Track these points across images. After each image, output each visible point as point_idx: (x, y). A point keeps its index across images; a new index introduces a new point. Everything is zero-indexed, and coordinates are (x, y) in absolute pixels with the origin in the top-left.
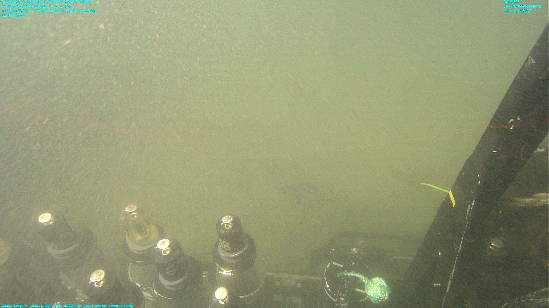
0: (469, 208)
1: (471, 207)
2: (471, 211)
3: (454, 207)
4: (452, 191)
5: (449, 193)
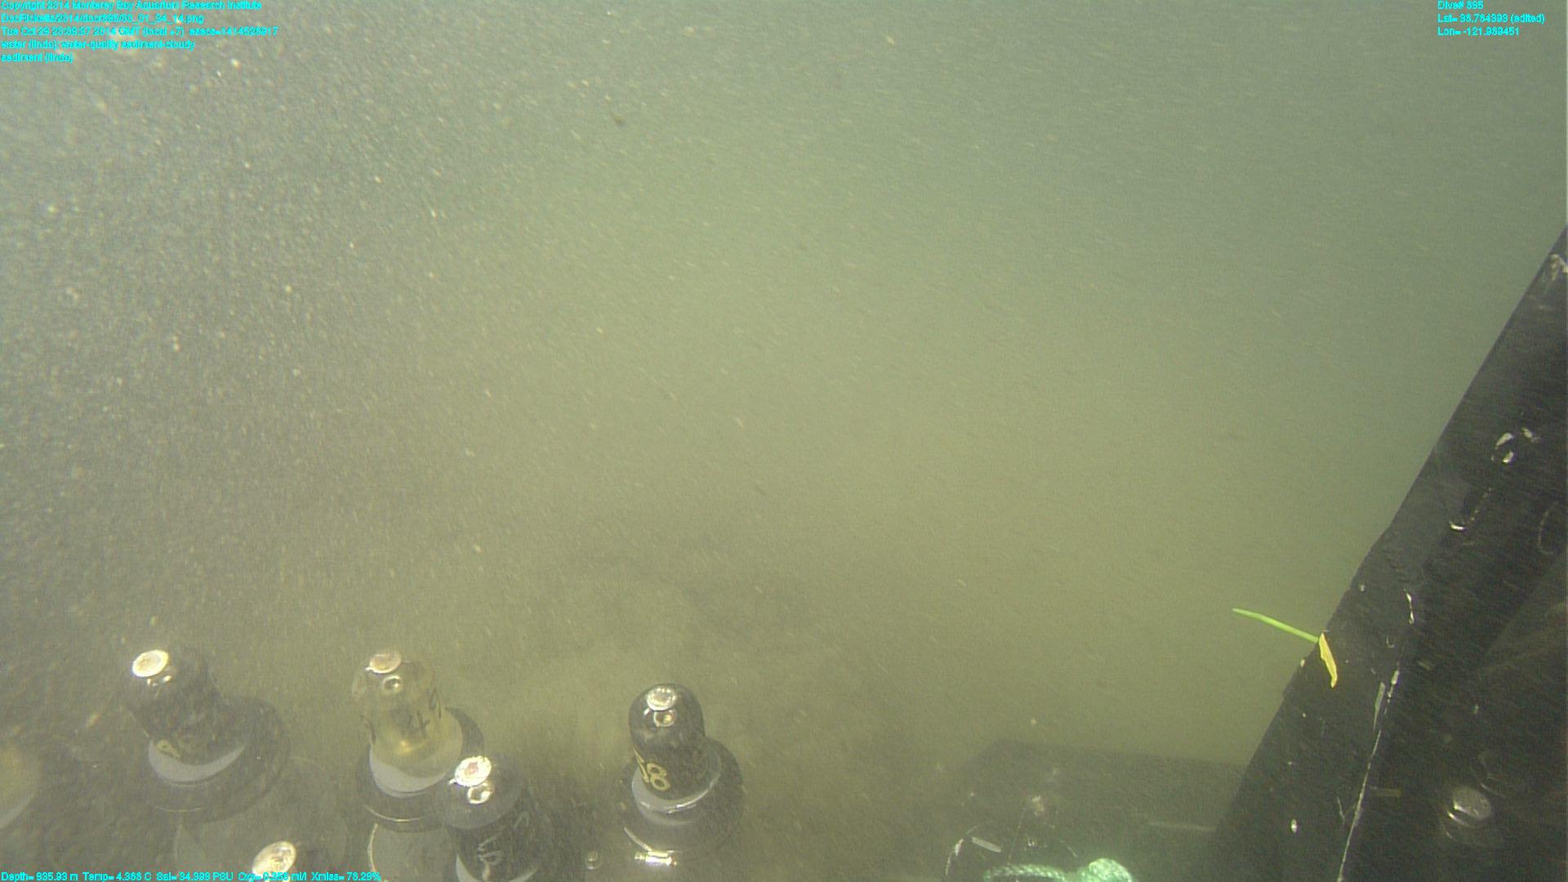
0: (1381, 693)
1: (1387, 690)
2: (1389, 701)
3: (1335, 687)
4: (1326, 638)
5: (1318, 643)
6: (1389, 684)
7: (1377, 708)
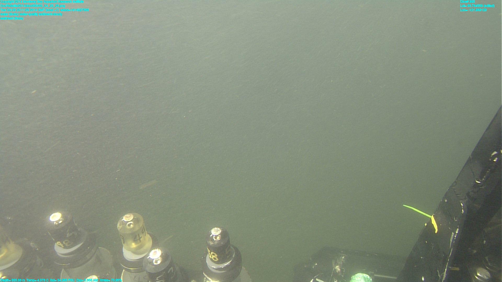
0: (452, 236)
1: (454, 235)
2: (455, 239)
3: (437, 233)
4: (434, 217)
6: (455, 233)
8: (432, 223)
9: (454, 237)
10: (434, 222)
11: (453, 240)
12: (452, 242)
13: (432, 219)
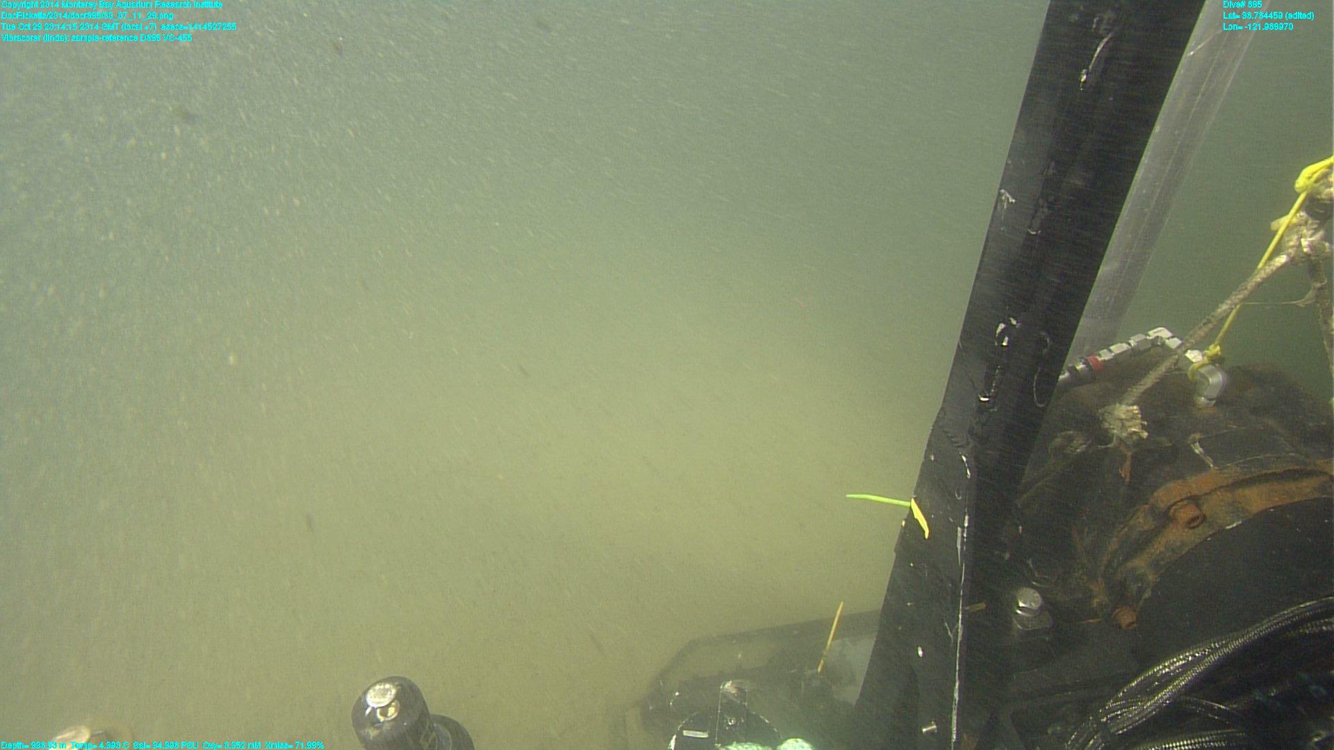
0: (959, 534)
1: (963, 532)
2: (965, 540)
3: (928, 538)
4: (916, 502)
5: (910, 508)
6: (963, 527)
7: (959, 547)
8: (916, 517)
9: (963, 537)
10: (918, 515)
11: (962, 543)
12: (962, 549)
13: (912, 507)
